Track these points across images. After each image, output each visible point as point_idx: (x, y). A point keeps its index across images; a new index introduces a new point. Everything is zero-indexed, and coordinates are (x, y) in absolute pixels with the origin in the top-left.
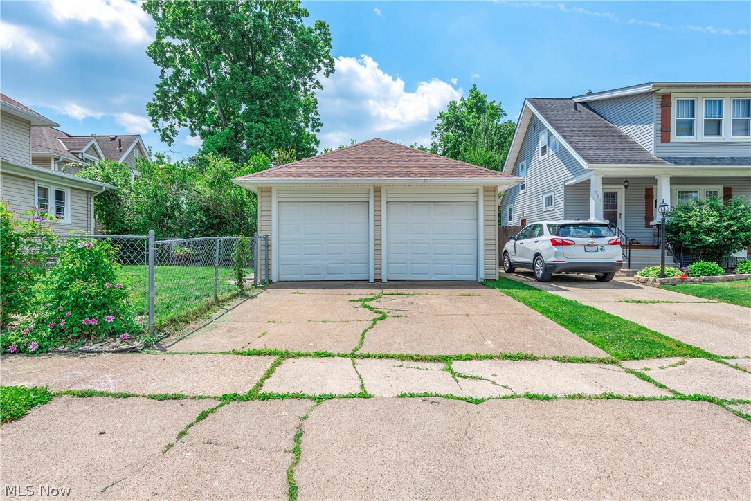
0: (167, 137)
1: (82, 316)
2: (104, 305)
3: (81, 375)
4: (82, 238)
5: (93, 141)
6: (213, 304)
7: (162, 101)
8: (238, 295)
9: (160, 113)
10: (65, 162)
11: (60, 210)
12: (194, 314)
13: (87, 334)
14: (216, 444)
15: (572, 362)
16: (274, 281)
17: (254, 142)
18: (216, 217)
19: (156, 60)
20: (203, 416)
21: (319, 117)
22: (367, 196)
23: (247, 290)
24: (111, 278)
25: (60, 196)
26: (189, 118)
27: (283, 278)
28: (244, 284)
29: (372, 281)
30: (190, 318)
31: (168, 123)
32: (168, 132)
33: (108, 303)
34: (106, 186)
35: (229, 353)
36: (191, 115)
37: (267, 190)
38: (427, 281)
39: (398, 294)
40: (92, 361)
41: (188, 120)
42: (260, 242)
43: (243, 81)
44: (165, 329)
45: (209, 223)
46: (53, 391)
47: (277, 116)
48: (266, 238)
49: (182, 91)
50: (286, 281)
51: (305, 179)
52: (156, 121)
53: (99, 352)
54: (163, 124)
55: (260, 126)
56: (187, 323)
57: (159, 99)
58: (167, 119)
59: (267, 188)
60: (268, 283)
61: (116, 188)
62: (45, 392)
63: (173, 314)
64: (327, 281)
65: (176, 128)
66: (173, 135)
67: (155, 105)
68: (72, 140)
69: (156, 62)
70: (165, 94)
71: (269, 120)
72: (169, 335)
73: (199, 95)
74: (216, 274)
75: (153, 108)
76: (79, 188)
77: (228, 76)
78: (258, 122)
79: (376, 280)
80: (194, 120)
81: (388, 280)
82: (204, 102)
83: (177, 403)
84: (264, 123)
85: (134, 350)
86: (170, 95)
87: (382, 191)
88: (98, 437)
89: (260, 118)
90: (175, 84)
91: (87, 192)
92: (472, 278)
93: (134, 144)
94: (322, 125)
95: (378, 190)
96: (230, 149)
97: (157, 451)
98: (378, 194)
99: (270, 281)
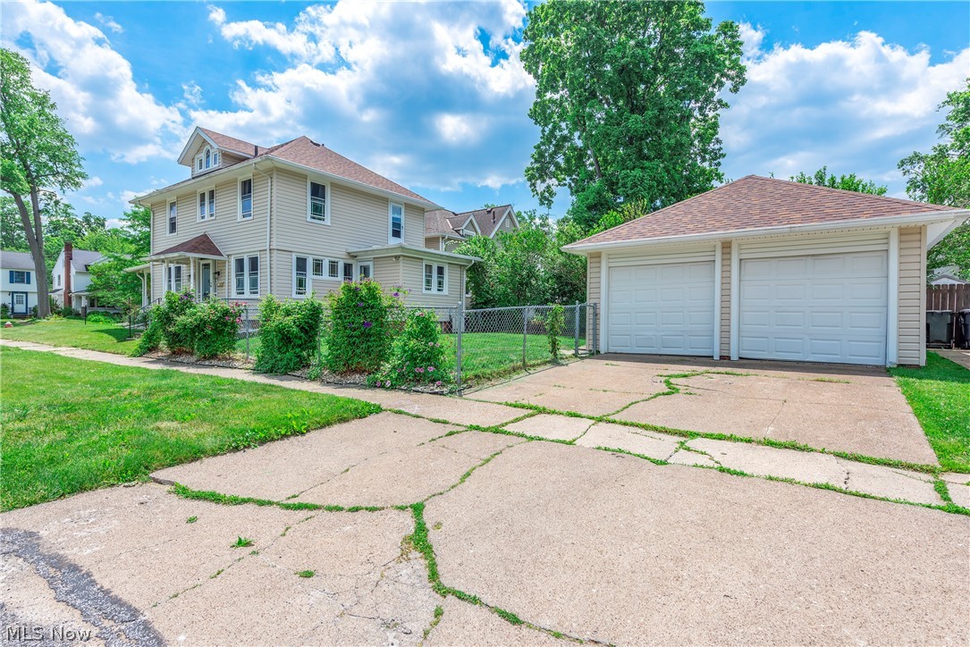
0: (546, 199)
1: (415, 366)
2: (429, 359)
3: (404, 403)
4: (419, 309)
5: (472, 217)
6: (520, 368)
7: (539, 162)
8: (549, 362)
9: (537, 175)
10: (449, 239)
11: (440, 283)
12: (498, 374)
13: (418, 379)
14: (447, 448)
15: (860, 461)
16: (602, 352)
17: (630, 192)
18: (567, 284)
19: (536, 120)
20: (451, 434)
21: (722, 146)
22: (713, 253)
23: (562, 358)
24: (435, 340)
25: (440, 270)
26: (568, 176)
27: (612, 349)
28: (558, 352)
29: (716, 358)
30: (494, 377)
31: (545, 185)
32: (547, 194)
33: (431, 357)
34: (474, 259)
35: (501, 404)
36: (569, 172)
37: (597, 256)
38: (798, 362)
39: (726, 373)
40: (416, 397)
41: (568, 178)
42: (589, 311)
43: (618, 124)
44: (469, 382)
45: (560, 290)
46: (383, 407)
47: (660, 156)
48: (595, 307)
49: (559, 147)
50: (616, 353)
51: (635, 240)
52: (534, 185)
53: (422, 392)
54: (541, 187)
55: (637, 173)
56: (489, 379)
57: (536, 161)
58: (544, 181)
59: (597, 253)
60: (595, 354)
61: (482, 260)
62: (379, 407)
63: (478, 372)
64: (660, 355)
65: (554, 188)
66: (552, 197)
67: (533, 169)
68: (456, 218)
69: (537, 122)
70: (541, 155)
71: (647, 164)
72: (471, 387)
73: (575, 149)
74: (525, 339)
75: (531, 172)
76: (455, 263)
77: (602, 122)
78: (633, 169)
79: (722, 357)
80: (574, 176)
81: (740, 358)
82: (580, 155)
83: (442, 425)
84: (642, 168)
85: (442, 394)
86: (547, 155)
87: (733, 247)
88: (392, 433)
89: (637, 163)
90: (551, 142)
91: (461, 266)
92: (879, 361)
93: (506, 213)
94: (724, 156)
95: (727, 246)
96: (602, 205)
97: (415, 445)
98: (726, 250)
99: (598, 352)
